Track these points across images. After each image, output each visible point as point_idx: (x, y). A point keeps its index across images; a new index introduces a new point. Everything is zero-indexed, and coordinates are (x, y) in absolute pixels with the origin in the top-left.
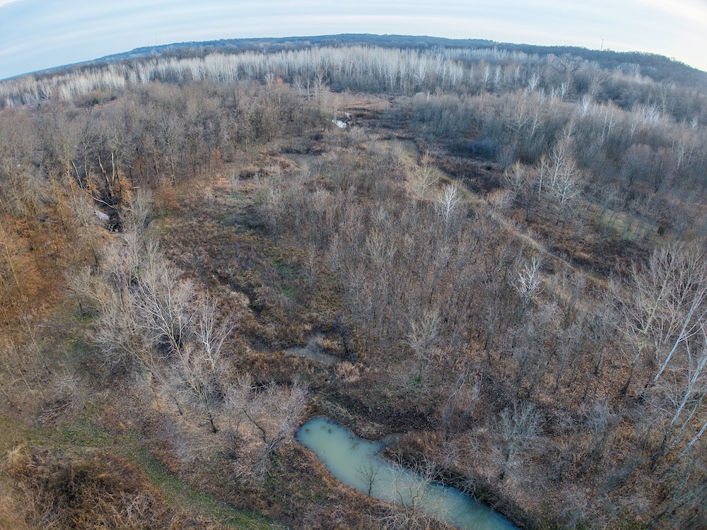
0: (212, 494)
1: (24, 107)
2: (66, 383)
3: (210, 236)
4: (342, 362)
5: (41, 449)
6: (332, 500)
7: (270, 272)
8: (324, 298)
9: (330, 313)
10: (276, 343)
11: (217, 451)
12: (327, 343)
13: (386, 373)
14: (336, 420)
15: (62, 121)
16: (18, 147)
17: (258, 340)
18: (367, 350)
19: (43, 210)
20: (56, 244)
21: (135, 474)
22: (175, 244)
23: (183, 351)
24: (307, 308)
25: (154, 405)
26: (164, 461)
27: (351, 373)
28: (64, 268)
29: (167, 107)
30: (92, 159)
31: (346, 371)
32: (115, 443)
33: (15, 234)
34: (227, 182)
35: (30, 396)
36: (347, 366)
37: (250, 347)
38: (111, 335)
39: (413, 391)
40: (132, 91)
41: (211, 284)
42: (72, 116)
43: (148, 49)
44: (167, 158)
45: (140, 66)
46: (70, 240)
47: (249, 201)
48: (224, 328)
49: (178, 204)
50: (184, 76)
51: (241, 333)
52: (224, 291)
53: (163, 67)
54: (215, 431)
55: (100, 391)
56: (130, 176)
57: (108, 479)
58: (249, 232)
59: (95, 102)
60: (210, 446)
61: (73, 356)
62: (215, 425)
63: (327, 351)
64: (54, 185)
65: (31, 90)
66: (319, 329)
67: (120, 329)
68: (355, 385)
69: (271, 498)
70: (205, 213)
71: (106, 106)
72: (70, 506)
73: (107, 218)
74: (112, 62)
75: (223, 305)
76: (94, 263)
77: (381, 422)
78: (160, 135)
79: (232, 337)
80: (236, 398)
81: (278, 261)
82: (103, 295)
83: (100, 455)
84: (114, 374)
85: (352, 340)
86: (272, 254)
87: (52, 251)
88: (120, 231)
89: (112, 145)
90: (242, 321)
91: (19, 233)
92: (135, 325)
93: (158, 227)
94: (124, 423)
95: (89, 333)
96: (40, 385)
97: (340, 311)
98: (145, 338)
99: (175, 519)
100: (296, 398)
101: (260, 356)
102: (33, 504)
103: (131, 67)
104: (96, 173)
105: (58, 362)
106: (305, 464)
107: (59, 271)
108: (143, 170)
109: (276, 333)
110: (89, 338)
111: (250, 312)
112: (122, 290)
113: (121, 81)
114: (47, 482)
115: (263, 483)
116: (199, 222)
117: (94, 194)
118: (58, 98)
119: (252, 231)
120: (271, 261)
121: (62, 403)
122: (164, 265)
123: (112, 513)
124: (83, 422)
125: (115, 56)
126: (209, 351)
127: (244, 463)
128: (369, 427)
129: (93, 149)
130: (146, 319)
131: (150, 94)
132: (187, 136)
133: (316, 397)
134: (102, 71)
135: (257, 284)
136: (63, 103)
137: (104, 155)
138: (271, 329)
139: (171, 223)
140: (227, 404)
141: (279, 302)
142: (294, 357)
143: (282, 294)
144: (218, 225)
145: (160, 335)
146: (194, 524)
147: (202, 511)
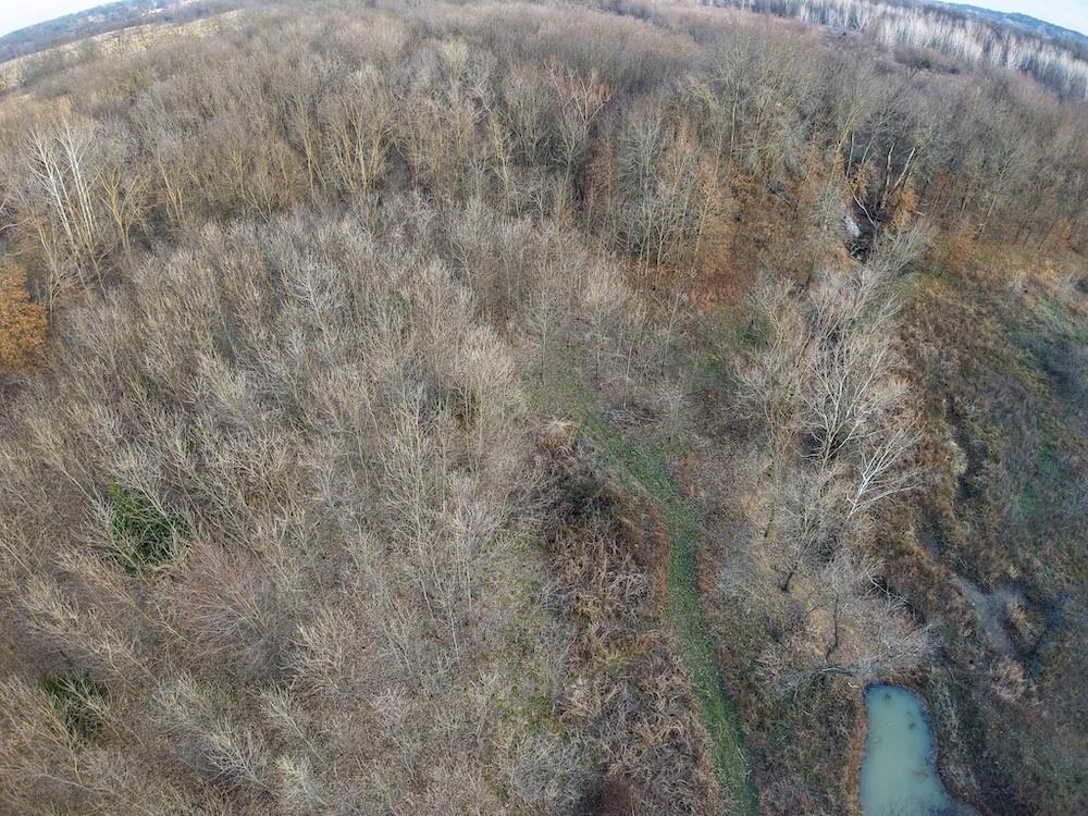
0: (715, 651)
1: (822, 28)
2: (671, 398)
3: (979, 342)
4: (1015, 659)
5: (589, 442)
6: (827, 801)
7: (1026, 453)
8: (1070, 552)
9: (1059, 580)
10: (953, 555)
11: (765, 614)
12: (1019, 616)
13: (1053, 730)
14: (933, 720)
15: (865, 72)
16: (789, 80)
17: (934, 530)
18: (1060, 676)
19: (781, 178)
20: (772, 231)
21: (660, 550)
22: (924, 323)
23: (829, 466)
24: (1035, 544)
25: (745, 499)
26: (702, 566)
27: (1011, 684)
28: (763, 266)
29: (1025, 118)
30: (881, 143)
31: (1007, 676)
32: (669, 501)
33: (728, 189)
34: (1056, 280)
35: (622, 381)
36: (1015, 671)
37: (915, 531)
38: (761, 382)
39: (1057, 787)
40: (986, 72)
41: (932, 409)
42: (882, 70)
43: (1035, 22)
44: (988, 195)
45: (1013, 41)
46: (793, 235)
47: (1069, 328)
48: (904, 479)
49: (965, 270)
50: (1073, 86)
51: (920, 503)
52: (943, 431)
53: (1046, 57)
54: (785, 589)
55: (700, 434)
56: (921, 193)
57: (629, 530)
58: (1038, 373)
59: (926, 64)
60: (762, 599)
61: (701, 375)
62: (791, 582)
63: (1010, 626)
64: (812, 153)
65: (841, 8)
66: (1026, 588)
67: (776, 383)
68: (1000, 706)
69: (768, 722)
70: (994, 305)
71: (938, 77)
72: (567, 520)
73: (857, 233)
74: (973, 17)
75: (926, 448)
76: (803, 282)
77: (981, 781)
78: (995, 157)
79: (904, 499)
80: (842, 575)
81: (1049, 446)
82: (786, 325)
83: (642, 500)
84: (729, 429)
85: (1055, 643)
86: (1047, 429)
87: (762, 237)
88: (863, 261)
89: (919, 138)
90: (934, 488)
91: (735, 191)
92: (798, 391)
93: (916, 285)
94: (696, 489)
95: (738, 361)
96: (641, 379)
97: (1075, 589)
98: (797, 416)
99: (653, 635)
100: (912, 645)
101: (918, 553)
102: (533, 486)
103: (999, 37)
104: (877, 165)
105: (680, 370)
106: (844, 730)
107: (753, 265)
108: (944, 194)
109: (964, 543)
110: (734, 367)
111: (954, 488)
112: (813, 337)
113: (975, 51)
114: (566, 478)
115: (778, 698)
116: (979, 313)
117: (858, 192)
118: (875, 36)
119: (1044, 375)
120: (1039, 437)
121: (649, 414)
122: (887, 340)
123: (599, 565)
124: (654, 452)
125: (982, 10)
126: (861, 491)
127: (780, 656)
128: (961, 772)
129: (890, 130)
130: (816, 392)
131: (1010, 89)
132: (1034, 178)
133: (939, 670)
134: (953, 25)
135: (996, 455)
136: (879, 45)
137: (902, 145)
138: (962, 531)
139: (938, 290)
140: (826, 572)
141: (1004, 505)
142: (960, 594)
143: (1017, 498)
144: (1001, 334)
145: (816, 425)
146: (666, 659)
147: (688, 656)
